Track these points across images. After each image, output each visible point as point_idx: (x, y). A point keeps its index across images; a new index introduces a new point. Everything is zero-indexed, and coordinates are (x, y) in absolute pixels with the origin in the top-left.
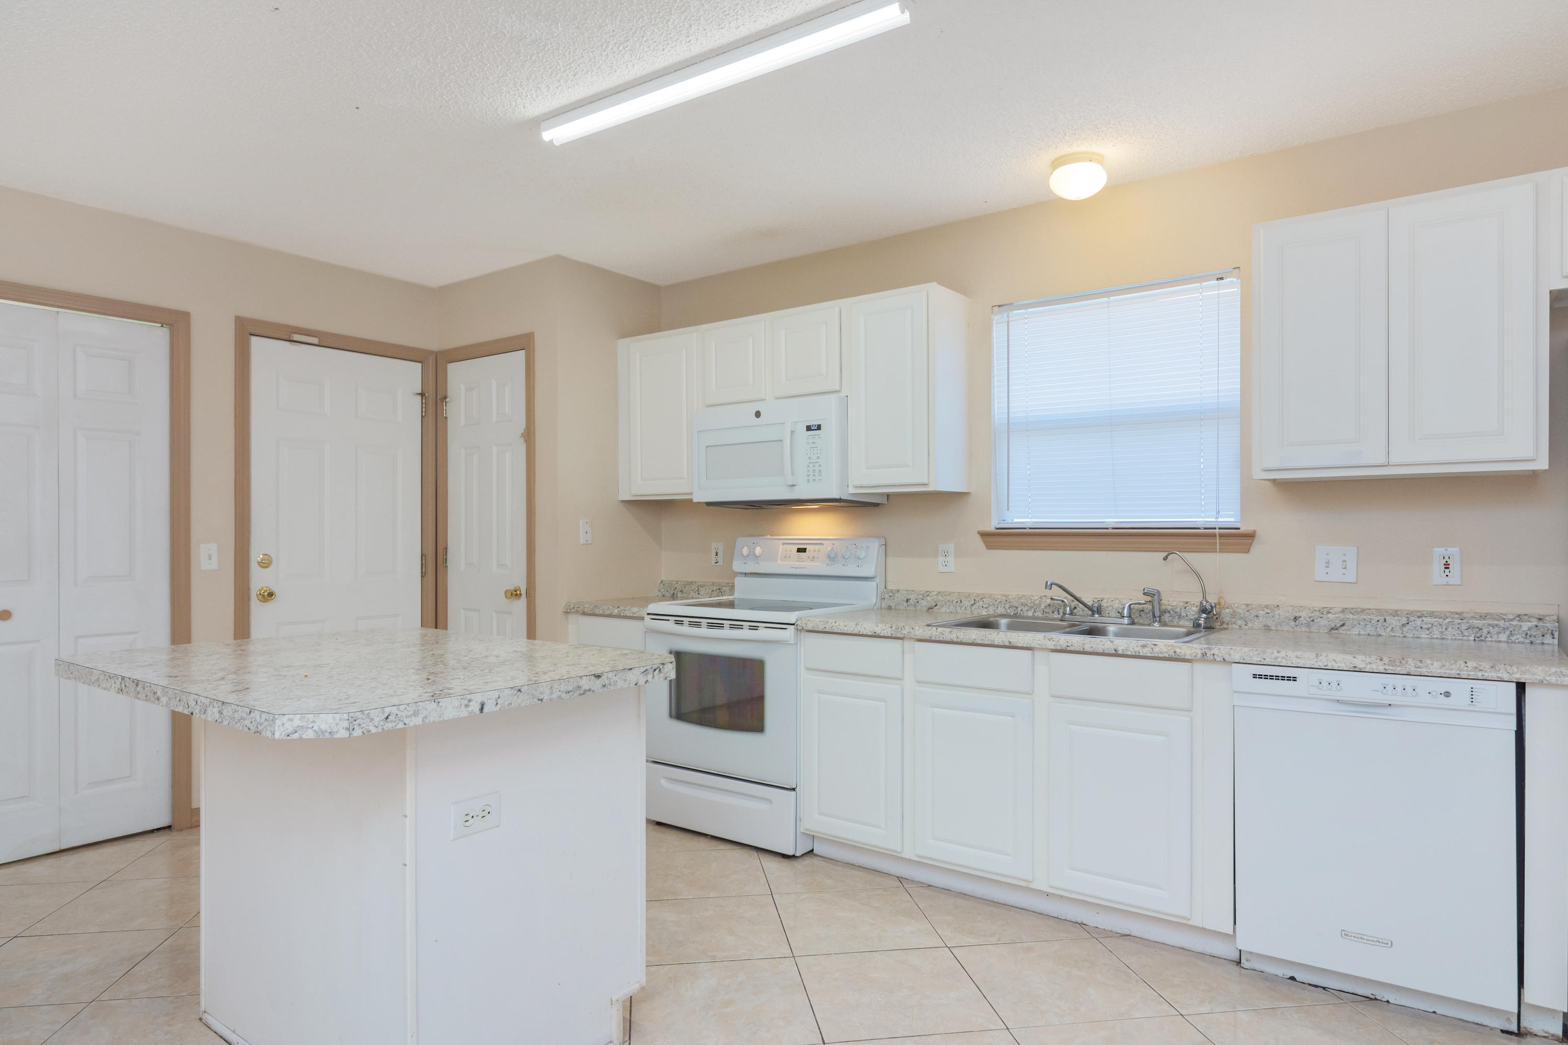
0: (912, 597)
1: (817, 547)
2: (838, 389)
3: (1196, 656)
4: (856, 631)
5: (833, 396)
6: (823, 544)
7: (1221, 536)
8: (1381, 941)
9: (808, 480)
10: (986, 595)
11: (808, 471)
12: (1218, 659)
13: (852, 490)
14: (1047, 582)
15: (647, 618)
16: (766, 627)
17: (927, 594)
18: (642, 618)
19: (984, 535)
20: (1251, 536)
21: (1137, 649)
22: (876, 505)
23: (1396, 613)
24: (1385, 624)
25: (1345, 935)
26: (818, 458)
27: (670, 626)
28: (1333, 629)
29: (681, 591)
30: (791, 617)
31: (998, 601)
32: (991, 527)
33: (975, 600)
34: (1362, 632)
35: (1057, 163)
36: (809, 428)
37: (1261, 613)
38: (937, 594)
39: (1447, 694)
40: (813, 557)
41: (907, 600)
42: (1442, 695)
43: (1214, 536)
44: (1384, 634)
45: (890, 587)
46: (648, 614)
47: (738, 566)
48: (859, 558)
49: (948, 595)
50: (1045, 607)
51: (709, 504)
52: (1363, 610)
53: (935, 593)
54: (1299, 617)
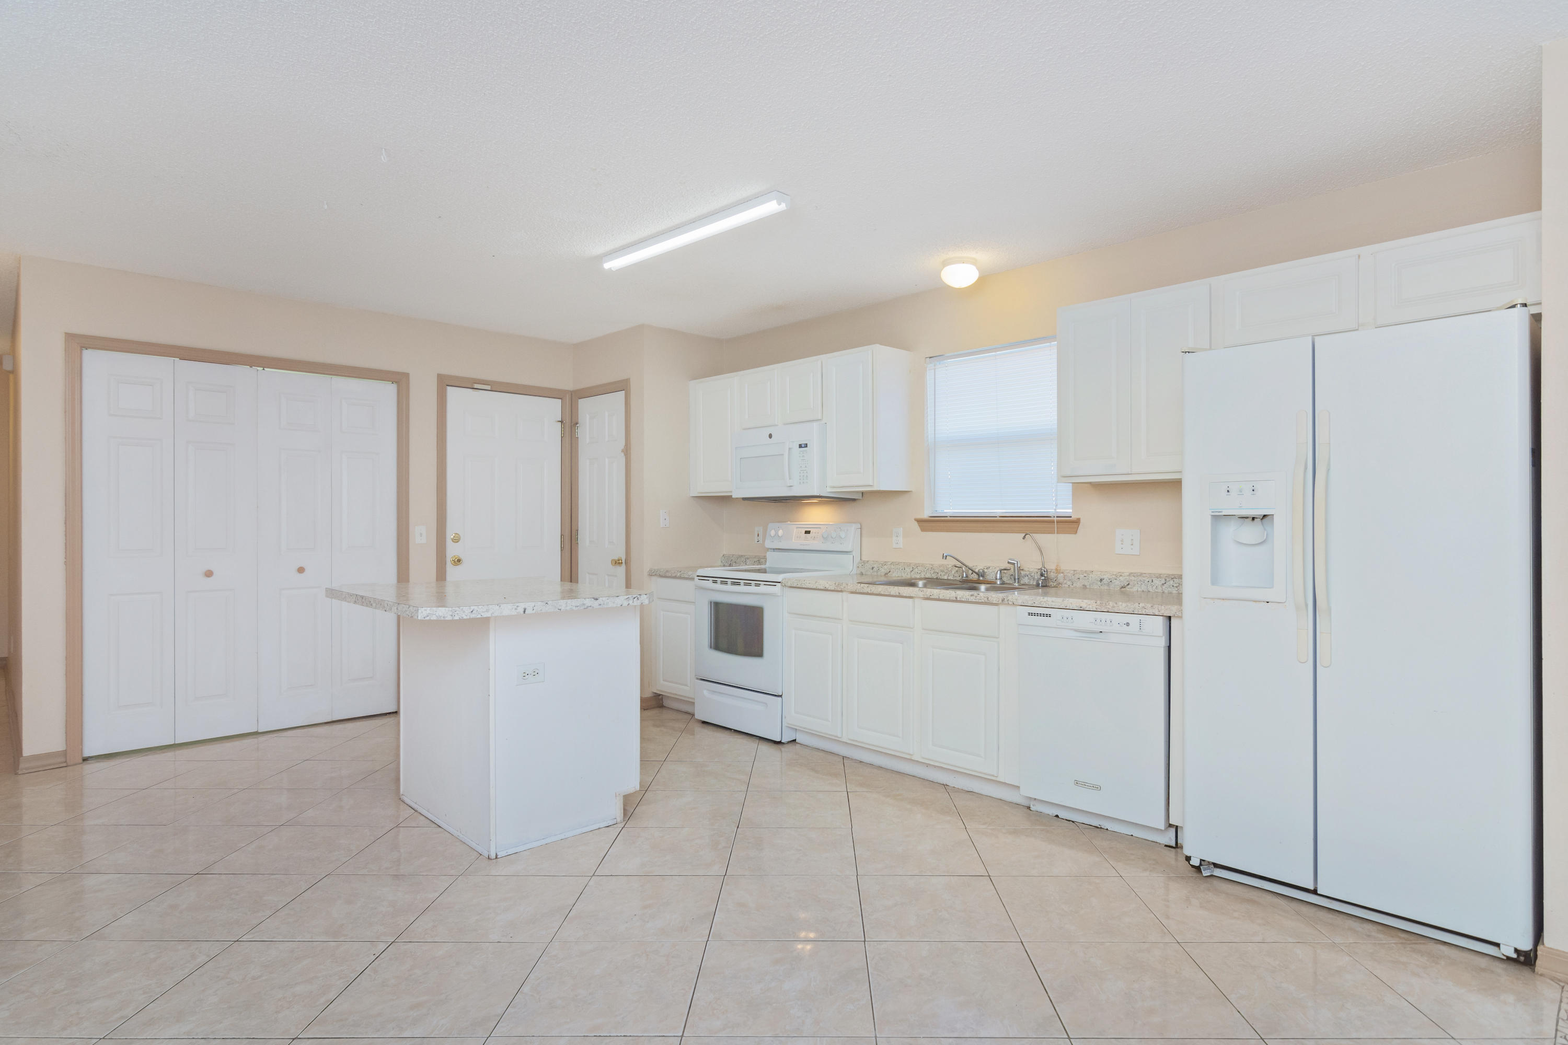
0: (875, 566)
1: (817, 530)
2: (820, 418)
3: (999, 601)
5: (815, 424)
6: (820, 528)
7: (1058, 522)
8: (1094, 786)
9: (800, 483)
10: (920, 564)
11: (800, 476)
12: (1010, 603)
13: (829, 490)
14: (944, 554)
15: (697, 578)
16: (765, 585)
17: (885, 564)
18: (693, 579)
19: (920, 521)
20: (1077, 522)
21: (968, 597)
22: (854, 500)
23: (1159, 576)
24: (1152, 583)
25: (1077, 783)
26: (806, 467)
27: (709, 584)
28: (1122, 587)
30: (779, 578)
31: (927, 568)
32: (926, 514)
33: (912, 568)
34: (1139, 590)
35: (945, 263)
36: (800, 446)
37: (1082, 576)
38: (891, 564)
39: (1128, 624)
40: (814, 537)
41: (872, 568)
42: (1125, 625)
43: (1053, 522)
44: (1151, 590)
45: (864, 559)
46: (698, 576)
47: (768, 544)
48: (841, 538)
49: (897, 564)
50: (955, 573)
51: (744, 499)
52: (1141, 574)
53: (889, 563)
54: (1104, 579)
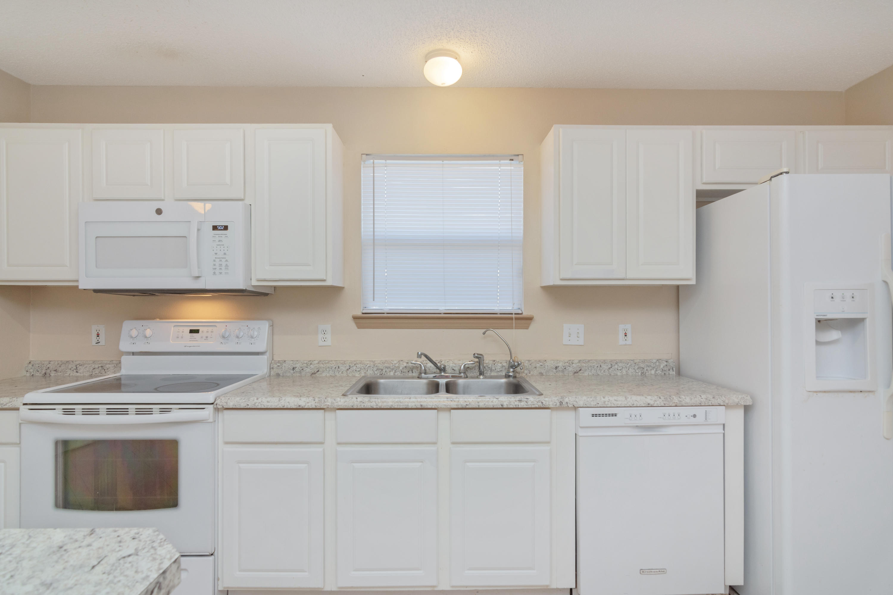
0: (298, 366)
1: (210, 329)
2: (242, 198)
3: (556, 405)
4: (280, 406)
5: (240, 202)
6: (216, 326)
7: (516, 319)
8: (660, 570)
9: (214, 273)
10: (358, 362)
11: (215, 265)
13: (254, 283)
14: (418, 353)
15: (24, 410)
16: (180, 409)
17: (311, 363)
18: (18, 409)
19: (355, 318)
20: (530, 319)
22: (266, 295)
23: (604, 362)
24: (601, 368)
25: (643, 572)
26: (225, 254)
27: (57, 415)
28: (575, 373)
29: (56, 370)
30: (209, 396)
31: (368, 365)
32: (359, 313)
33: (350, 366)
34: (590, 374)
35: (428, 57)
36: (215, 228)
37: (538, 365)
38: (318, 363)
39: (695, 416)
40: (207, 337)
41: (294, 369)
42: (692, 417)
43: (511, 319)
44: (600, 374)
45: (276, 358)
46: (24, 404)
47: (125, 346)
48: (252, 337)
49: (328, 363)
51: (96, 291)
52: (589, 361)
53: (317, 362)
54: (559, 367)
